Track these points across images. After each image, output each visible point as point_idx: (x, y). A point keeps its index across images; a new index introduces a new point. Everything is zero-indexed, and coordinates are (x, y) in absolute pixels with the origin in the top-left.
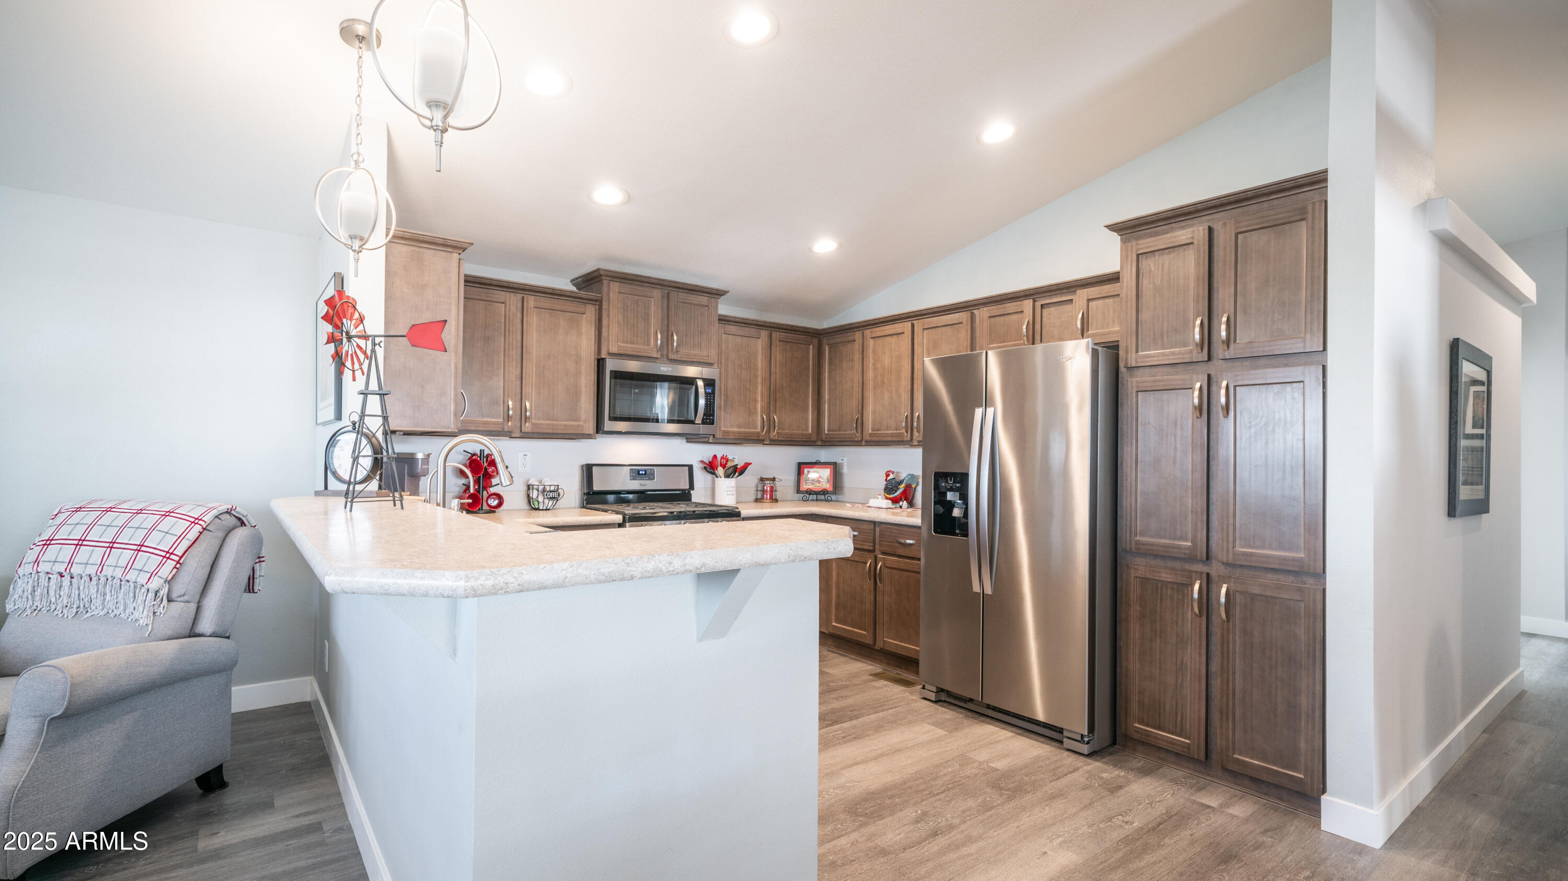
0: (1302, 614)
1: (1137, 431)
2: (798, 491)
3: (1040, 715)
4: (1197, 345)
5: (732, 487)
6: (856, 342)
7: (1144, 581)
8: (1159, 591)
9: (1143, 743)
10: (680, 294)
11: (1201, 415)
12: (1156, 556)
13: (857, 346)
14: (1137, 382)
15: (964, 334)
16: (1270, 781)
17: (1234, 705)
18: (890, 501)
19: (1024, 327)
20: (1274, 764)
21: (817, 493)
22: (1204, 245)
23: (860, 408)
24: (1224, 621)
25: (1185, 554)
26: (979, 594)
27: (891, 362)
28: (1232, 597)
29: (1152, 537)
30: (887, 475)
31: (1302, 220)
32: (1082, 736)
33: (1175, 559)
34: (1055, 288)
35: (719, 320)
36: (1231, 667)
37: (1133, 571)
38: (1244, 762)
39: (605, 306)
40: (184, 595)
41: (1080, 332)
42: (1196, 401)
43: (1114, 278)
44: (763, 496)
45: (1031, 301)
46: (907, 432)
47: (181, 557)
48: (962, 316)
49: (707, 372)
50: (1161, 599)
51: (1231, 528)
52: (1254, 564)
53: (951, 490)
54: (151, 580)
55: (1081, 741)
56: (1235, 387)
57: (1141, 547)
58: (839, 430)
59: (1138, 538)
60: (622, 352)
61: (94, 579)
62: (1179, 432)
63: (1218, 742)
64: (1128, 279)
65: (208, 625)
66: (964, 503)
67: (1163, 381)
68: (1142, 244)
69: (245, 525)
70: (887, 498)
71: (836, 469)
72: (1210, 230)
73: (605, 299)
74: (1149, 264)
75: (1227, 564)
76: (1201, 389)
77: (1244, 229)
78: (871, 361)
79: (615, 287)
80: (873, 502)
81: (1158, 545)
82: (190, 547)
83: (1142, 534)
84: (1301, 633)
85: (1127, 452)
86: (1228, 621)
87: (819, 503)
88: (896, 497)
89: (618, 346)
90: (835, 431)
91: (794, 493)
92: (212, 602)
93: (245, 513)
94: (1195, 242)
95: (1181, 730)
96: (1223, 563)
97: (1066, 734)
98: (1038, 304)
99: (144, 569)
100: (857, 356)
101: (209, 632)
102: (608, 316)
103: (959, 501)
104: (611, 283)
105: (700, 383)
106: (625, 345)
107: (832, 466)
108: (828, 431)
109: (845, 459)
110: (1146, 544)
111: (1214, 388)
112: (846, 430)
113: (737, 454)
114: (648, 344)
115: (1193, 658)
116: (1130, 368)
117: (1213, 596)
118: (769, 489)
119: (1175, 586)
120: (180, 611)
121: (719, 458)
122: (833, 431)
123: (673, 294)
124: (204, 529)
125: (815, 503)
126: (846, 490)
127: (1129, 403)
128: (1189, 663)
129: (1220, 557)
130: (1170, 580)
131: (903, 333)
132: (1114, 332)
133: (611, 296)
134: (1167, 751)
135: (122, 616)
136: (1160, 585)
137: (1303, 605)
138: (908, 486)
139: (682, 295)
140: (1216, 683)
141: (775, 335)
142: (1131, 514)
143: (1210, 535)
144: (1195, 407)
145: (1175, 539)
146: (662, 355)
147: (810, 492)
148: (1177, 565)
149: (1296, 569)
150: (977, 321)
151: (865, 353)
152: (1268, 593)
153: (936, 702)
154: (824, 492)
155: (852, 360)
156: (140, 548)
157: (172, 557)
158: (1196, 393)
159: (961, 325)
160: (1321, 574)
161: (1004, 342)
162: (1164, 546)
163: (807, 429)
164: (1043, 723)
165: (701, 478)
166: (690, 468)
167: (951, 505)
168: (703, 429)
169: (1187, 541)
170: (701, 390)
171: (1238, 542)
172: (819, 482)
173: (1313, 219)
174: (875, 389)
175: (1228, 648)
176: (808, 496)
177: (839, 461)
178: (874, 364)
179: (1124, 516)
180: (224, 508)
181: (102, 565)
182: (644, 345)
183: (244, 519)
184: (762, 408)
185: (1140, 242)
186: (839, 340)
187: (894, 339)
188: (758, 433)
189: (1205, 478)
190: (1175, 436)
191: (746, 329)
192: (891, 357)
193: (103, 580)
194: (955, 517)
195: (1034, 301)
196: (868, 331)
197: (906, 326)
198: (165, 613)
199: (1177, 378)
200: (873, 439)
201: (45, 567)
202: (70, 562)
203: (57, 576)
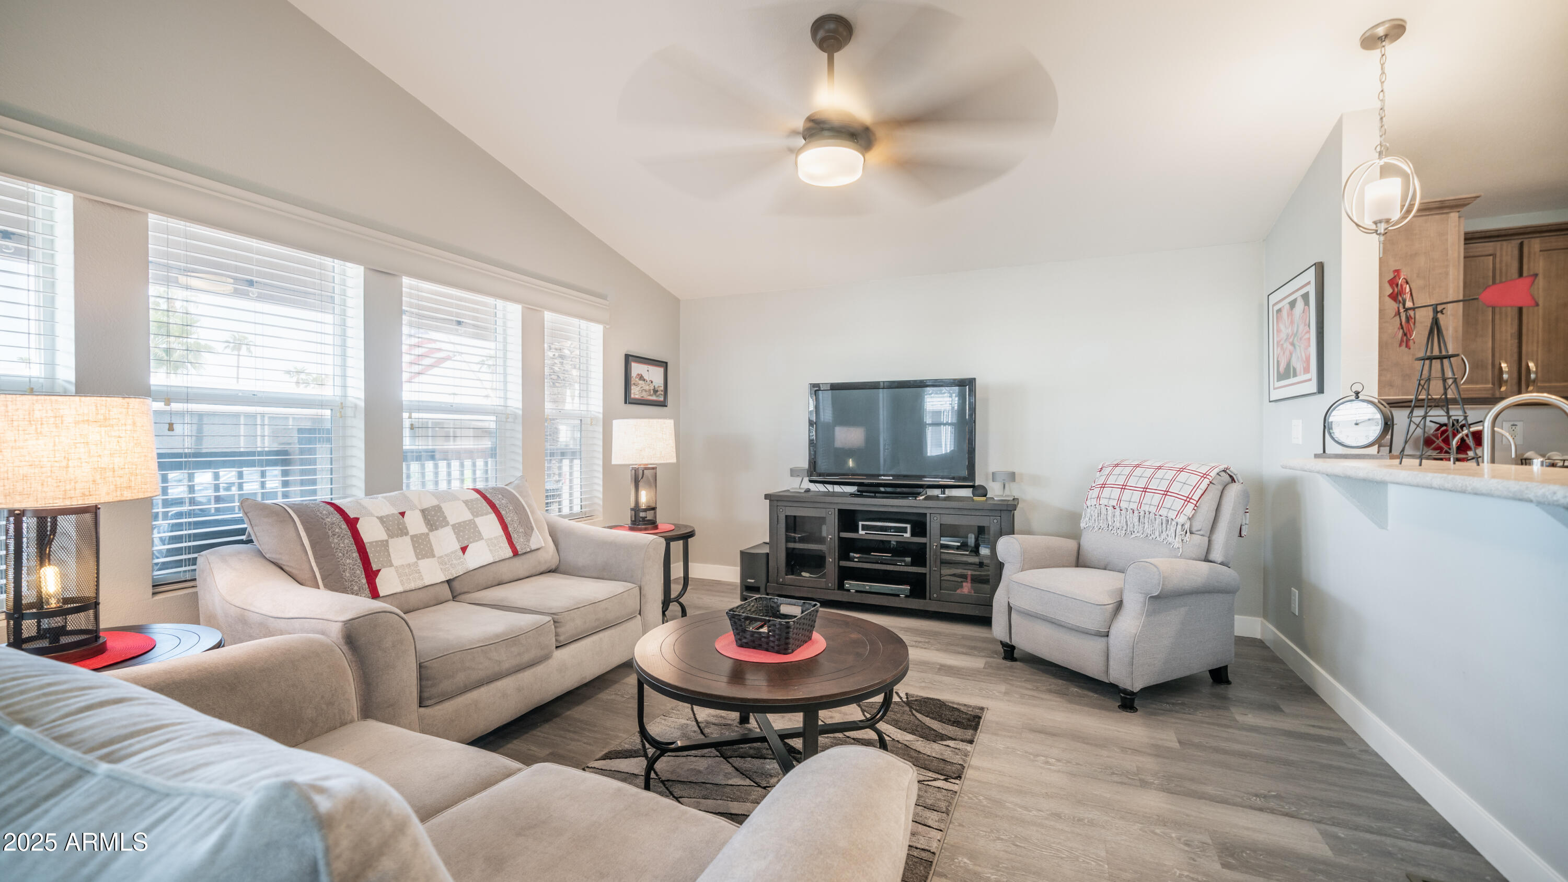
40: (1200, 530)
47: (1197, 502)
54: (1178, 517)
61: (1136, 512)
65: (1218, 555)
69: (1235, 482)
82: (1202, 495)
92: (1220, 537)
93: (1236, 473)
99: (1172, 508)
101: (1219, 560)
120: (1199, 541)
124: (1211, 482)
135: (1158, 539)
156: (1166, 493)
157: (1191, 501)
180: (1222, 467)
181: (1140, 503)
183: (1234, 476)
193: (1142, 513)
198: (1189, 541)
201: (1103, 502)
202: (1119, 500)
203: (1111, 508)
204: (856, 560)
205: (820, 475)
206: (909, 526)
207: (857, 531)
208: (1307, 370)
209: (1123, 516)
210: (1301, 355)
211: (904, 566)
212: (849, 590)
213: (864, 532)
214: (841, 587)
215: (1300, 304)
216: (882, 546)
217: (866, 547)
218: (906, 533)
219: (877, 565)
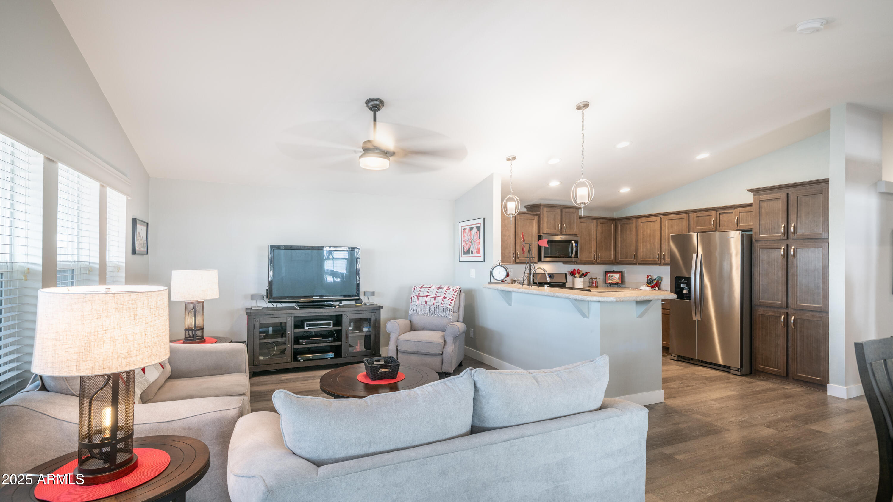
0: (822, 325)
1: (759, 263)
2: (606, 283)
3: (721, 362)
4: (782, 233)
5: (582, 281)
6: (634, 223)
7: (763, 315)
8: (769, 319)
9: (762, 372)
10: (566, 209)
11: (784, 258)
12: (767, 307)
13: (634, 225)
14: (759, 246)
15: (685, 223)
16: (810, 381)
17: (797, 357)
18: (650, 287)
19: (712, 221)
20: (812, 376)
21: (614, 284)
22: (785, 199)
23: (636, 250)
24: (793, 328)
25: (778, 306)
26: (695, 320)
27: (651, 232)
28: (796, 320)
29: (766, 300)
30: (648, 277)
31: (821, 194)
32: (738, 369)
33: (775, 307)
34: (725, 207)
35: (579, 217)
36: (796, 344)
37: (758, 312)
38: (801, 376)
39: (541, 216)
40: (455, 311)
41: (736, 224)
42: (782, 253)
43: (750, 205)
44: (592, 285)
45: (715, 212)
46: (659, 260)
48: (685, 216)
49: (575, 238)
50: (769, 322)
51: (796, 297)
52: (804, 309)
53: (683, 283)
55: (738, 371)
56: (797, 249)
57: (761, 303)
58: (626, 259)
59: (760, 300)
60: (547, 233)
61: (433, 306)
62: (776, 264)
63: (791, 370)
64: (755, 207)
65: (461, 319)
66: (688, 288)
67: (770, 245)
68: (761, 197)
69: (462, 292)
70: (648, 286)
71: (622, 273)
72: (788, 194)
73: (541, 214)
74: (764, 204)
75: (794, 309)
76: (784, 249)
77: (800, 195)
78: (641, 231)
79: (545, 209)
80: (642, 288)
81: (768, 303)
83: (762, 299)
84: (821, 332)
85: (755, 270)
86: (795, 329)
87: (614, 288)
88: (652, 286)
89: (546, 231)
90: (624, 259)
91: (603, 284)
92: (461, 312)
94: (782, 198)
95: (777, 367)
96: (793, 309)
97: (731, 368)
98: (718, 213)
99: (446, 304)
100: (634, 229)
101: (461, 321)
102: (543, 220)
103: (686, 287)
104: (544, 208)
105: (573, 242)
106: (548, 230)
107: (621, 273)
108: (620, 259)
109: (626, 270)
110: (764, 303)
111: (789, 249)
112: (629, 259)
113: (584, 268)
114: (556, 229)
115: (782, 341)
116: (757, 241)
117: (789, 320)
118: (594, 282)
119: (775, 317)
120: (456, 314)
121: (577, 270)
122: (622, 259)
123: (564, 210)
124: (457, 293)
125: (612, 288)
126: (626, 283)
127: (756, 253)
128: (780, 343)
129: (791, 307)
130: (772, 315)
131: (657, 221)
132: (750, 225)
133: (544, 212)
134: (772, 374)
135: (443, 316)
136: (769, 317)
137: (822, 322)
138: (658, 282)
139: (567, 210)
140: (790, 350)
141: (599, 221)
142: (757, 292)
143: (788, 299)
144: (782, 255)
145: (774, 301)
146: (560, 233)
147: (611, 284)
148: (776, 310)
149: (820, 310)
150: (691, 218)
151: (638, 228)
152: (810, 319)
153: (677, 361)
154: (617, 284)
155: (632, 231)
156: (444, 298)
157: (453, 300)
158: (782, 250)
159: (683, 219)
160: (827, 312)
161: (703, 226)
162: (770, 303)
163: (611, 258)
164: (723, 365)
165: (570, 278)
166: (566, 274)
167: (683, 289)
168: (574, 260)
169: (779, 301)
170: (574, 244)
171: (798, 301)
172: (615, 279)
173: (825, 193)
174: (643, 242)
175: (795, 338)
176: (610, 285)
177: (623, 271)
178: (642, 233)
179: (755, 293)
180: (459, 287)
181: (434, 302)
182: (554, 229)
183: (462, 290)
184: (594, 250)
185: (760, 196)
186: (625, 222)
187: (652, 223)
188: (593, 260)
189: (786, 280)
190: (774, 265)
191: (588, 220)
192: (651, 230)
193: (435, 307)
194: (684, 293)
195: (716, 211)
196: (640, 219)
197: (658, 218)
199: (775, 244)
200: (642, 263)
201: (420, 303)
202: (426, 301)
203: (423, 305)
204: (304, 344)
205: (274, 298)
206: (332, 322)
207: (304, 328)
208: (478, 252)
209: (428, 308)
210: (475, 247)
211: (329, 342)
212: (299, 361)
213: (307, 328)
214: (296, 359)
215: (475, 230)
216: (317, 335)
217: (307, 336)
218: (331, 325)
219: (315, 344)
